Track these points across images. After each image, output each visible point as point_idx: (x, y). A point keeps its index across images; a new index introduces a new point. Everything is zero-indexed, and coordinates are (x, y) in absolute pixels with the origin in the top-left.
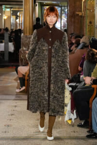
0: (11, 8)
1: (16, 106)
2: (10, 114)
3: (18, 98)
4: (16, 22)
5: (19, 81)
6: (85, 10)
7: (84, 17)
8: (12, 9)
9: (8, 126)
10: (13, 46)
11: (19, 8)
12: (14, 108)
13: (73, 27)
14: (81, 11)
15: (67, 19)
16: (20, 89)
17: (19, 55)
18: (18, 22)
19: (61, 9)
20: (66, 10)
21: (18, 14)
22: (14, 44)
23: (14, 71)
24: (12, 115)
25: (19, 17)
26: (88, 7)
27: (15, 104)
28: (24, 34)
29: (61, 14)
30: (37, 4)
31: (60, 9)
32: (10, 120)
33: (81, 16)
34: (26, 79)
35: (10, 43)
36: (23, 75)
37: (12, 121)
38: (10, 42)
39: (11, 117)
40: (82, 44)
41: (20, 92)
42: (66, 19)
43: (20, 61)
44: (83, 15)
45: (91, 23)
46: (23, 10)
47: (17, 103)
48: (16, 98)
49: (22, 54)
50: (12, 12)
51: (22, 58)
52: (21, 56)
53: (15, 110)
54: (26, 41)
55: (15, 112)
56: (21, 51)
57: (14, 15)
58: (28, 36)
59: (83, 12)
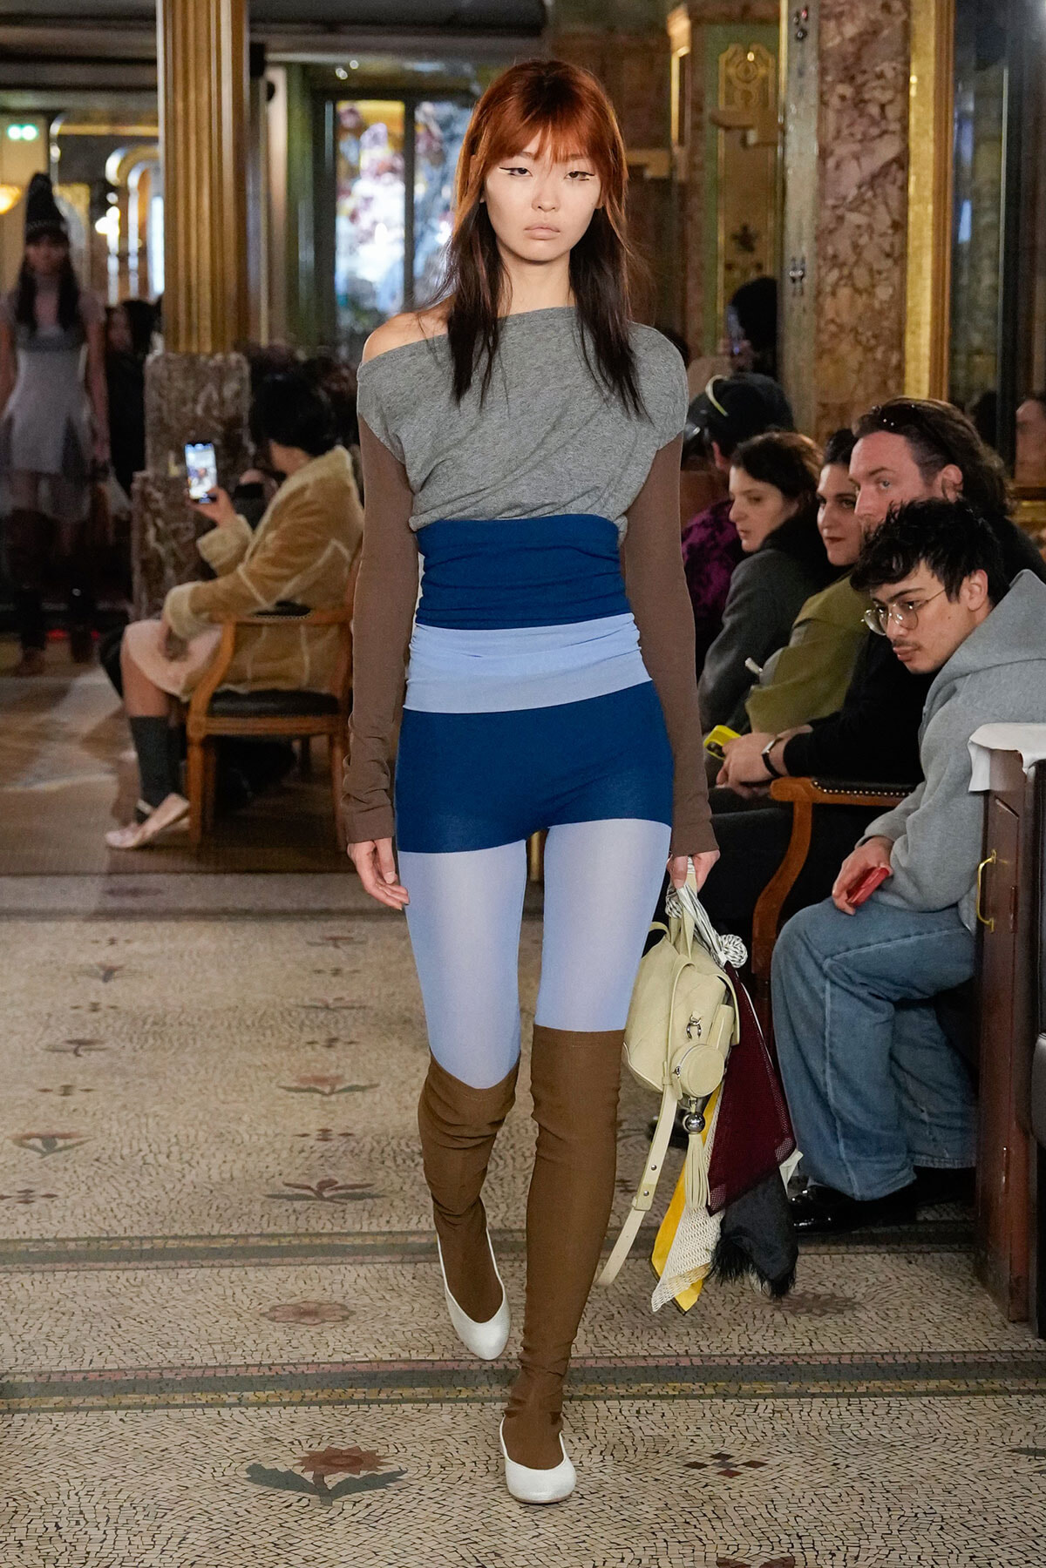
0: (49, 116)
1: (109, 973)
2: (59, 1035)
3: (129, 903)
4: (96, 243)
5: (131, 755)
6: (697, 126)
7: (686, 190)
8: (56, 128)
9: (49, 1141)
11: (115, 119)
12: (98, 991)
14: (659, 141)
16: (142, 818)
18: (113, 243)
21: (113, 165)
24: (79, 1045)
25: (122, 191)
26: (718, 104)
27: (106, 955)
28: (173, 342)
30: (278, 77)
32: (67, 1090)
33: (663, 186)
34: (195, 734)
36: (171, 698)
37: (77, 1098)
39: (70, 1062)
41: (145, 847)
43: (137, 578)
44: (681, 174)
45: (745, 240)
46: (160, 131)
47: (121, 943)
48: (113, 903)
49: (157, 513)
50: (56, 152)
51: (156, 551)
52: (144, 530)
53: (102, 1006)
54: (189, 406)
55: (104, 1025)
56: (150, 489)
57: (79, 180)
58: (203, 358)
59: (676, 150)
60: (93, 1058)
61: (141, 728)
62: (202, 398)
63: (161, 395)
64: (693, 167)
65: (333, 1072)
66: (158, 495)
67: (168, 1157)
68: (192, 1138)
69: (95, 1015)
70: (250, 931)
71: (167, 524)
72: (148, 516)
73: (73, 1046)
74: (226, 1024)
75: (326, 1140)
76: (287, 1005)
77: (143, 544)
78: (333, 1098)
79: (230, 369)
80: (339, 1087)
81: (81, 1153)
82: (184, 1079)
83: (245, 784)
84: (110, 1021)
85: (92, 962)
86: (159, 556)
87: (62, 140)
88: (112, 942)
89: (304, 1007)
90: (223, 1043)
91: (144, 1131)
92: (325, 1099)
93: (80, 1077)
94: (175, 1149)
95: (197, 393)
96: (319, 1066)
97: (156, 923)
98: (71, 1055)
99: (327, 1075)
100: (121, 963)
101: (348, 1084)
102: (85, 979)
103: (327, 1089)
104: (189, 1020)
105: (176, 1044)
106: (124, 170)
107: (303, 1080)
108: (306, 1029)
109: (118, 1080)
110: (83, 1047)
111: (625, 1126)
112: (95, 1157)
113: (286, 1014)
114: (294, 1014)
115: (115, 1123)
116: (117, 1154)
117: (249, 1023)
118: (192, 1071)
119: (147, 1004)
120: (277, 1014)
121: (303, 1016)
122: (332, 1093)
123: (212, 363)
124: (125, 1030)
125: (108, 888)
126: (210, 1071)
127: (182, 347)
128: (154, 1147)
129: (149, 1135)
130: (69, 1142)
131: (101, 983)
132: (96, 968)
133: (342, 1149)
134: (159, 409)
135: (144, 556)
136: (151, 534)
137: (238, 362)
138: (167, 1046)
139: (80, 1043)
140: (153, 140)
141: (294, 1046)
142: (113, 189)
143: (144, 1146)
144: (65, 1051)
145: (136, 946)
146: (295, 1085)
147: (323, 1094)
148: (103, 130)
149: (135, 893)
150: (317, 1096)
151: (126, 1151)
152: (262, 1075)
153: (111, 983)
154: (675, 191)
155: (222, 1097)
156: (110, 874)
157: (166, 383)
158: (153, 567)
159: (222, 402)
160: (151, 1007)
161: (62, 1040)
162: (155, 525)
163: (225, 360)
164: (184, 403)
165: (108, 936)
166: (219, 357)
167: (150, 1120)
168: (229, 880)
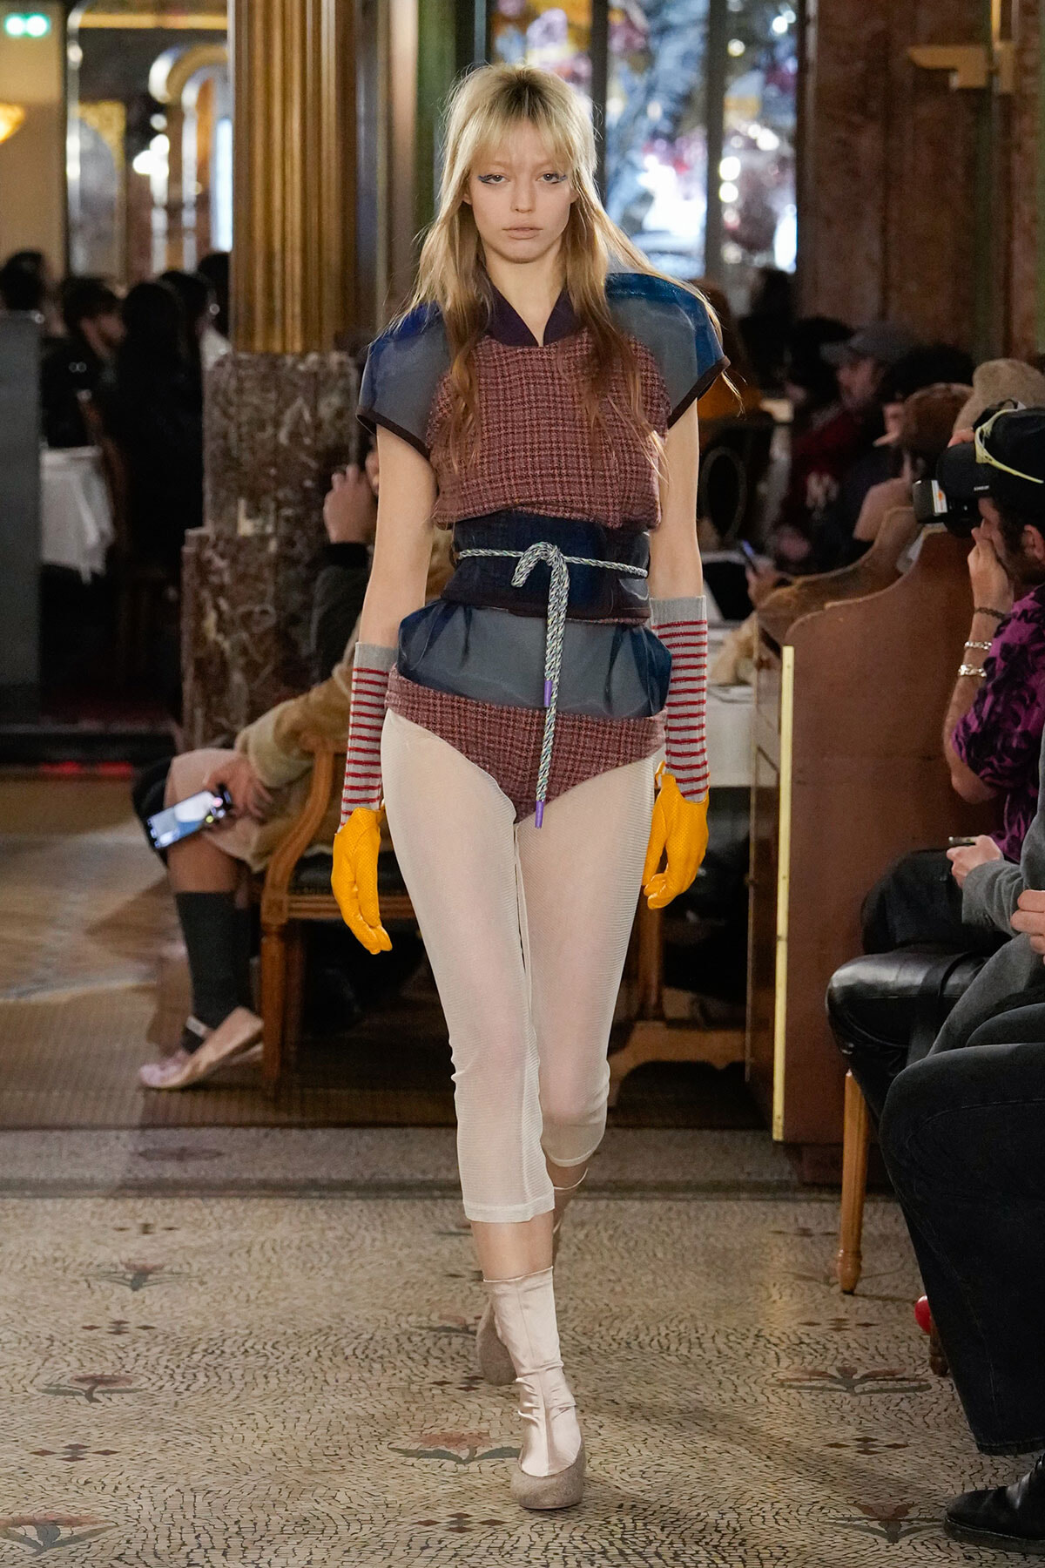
1: (140, 1276)
2: (67, 1369)
3: (171, 1170)
4: (136, 187)
5: (178, 950)
6: (1028, 10)
7: (1012, 106)
8: (77, 20)
9: (49, 1529)
10: (98, 489)
12: (121, 1301)
13: (868, 243)
14: (973, 32)
15: (798, 139)
16: (193, 1043)
18: (159, 190)
20: (782, 24)
21: (159, 74)
22: (104, 468)
24: (95, 1385)
25: (173, 112)
27: (137, 1249)
29: (716, 69)
32: (75, 1453)
33: (978, 98)
34: (272, 919)
35: (52, 459)
37: (92, 1464)
38: (57, 443)
39: (81, 1410)
41: (193, 1087)
42: (772, 143)
43: (189, 686)
44: (1005, 84)
46: (228, 22)
47: (158, 1232)
48: (147, 1171)
49: (220, 590)
50: (75, 54)
51: (216, 644)
52: (200, 614)
53: (131, 1327)
54: (270, 430)
55: (133, 1354)
56: (209, 553)
57: (109, 96)
58: (289, 360)
59: (998, 46)
60: (115, 1405)
61: (193, 908)
62: (288, 417)
63: (225, 414)
64: (1022, 70)
65: (473, 1427)
66: (220, 563)
67: (224, 1554)
68: (261, 1525)
69: (120, 1340)
70: (355, 1210)
71: (233, 606)
72: (206, 594)
73: (86, 1387)
74: (314, 1353)
75: (461, 1530)
76: (404, 1326)
77: (199, 638)
78: (473, 1466)
79: (329, 375)
80: (481, 1451)
81: (95, 1547)
82: (250, 1436)
83: (350, 994)
84: (142, 1349)
85: (115, 1259)
86: (222, 653)
87: (85, 35)
88: (146, 1229)
89: (431, 1329)
90: (310, 1382)
91: (189, 1516)
92: (461, 1467)
93: (95, 1433)
94: (235, 1542)
95: (281, 412)
96: (453, 1418)
97: (213, 1201)
98: (82, 1399)
99: (464, 1431)
100: (158, 1262)
101: (496, 1446)
102: (105, 1284)
103: (464, 1454)
104: (258, 1347)
105: (239, 1385)
106: (176, 81)
107: (430, 1439)
108: (433, 1362)
109: (151, 1438)
110: (100, 1388)
111: (913, 1513)
112: (116, 1554)
113: (403, 1339)
114: (416, 1339)
115: (146, 1503)
116: (149, 1549)
117: (348, 1351)
118: (262, 1424)
119: (198, 1322)
120: (390, 1340)
121: (429, 1343)
122: (470, 1459)
123: (301, 367)
124: (163, 1362)
125: (141, 1149)
126: (290, 1425)
127: (259, 344)
128: (204, 1539)
129: (198, 1522)
130: (77, 1530)
131: (128, 1290)
132: (122, 1268)
133: (485, 1545)
134: (225, 437)
135: (201, 653)
136: (211, 620)
137: (341, 364)
138: (226, 1387)
139: (97, 1381)
140: (218, 36)
141: (415, 1388)
142: (157, 107)
143: (190, 1538)
144: (74, 1394)
145: (180, 1235)
146: (415, 1446)
147: (459, 1460)
148: (145, 21)
149: (181, 1155)
150: (449, 1464)
151: (162, 1545)
152: (365, 1430)
153: (144, 1291)
154: (996, 106)
155: (306, 1464)
156: (143, 1127)
157: (235, 398)
158: (213, 670)
159: (318, 425)
160: (202, 1329)
161: (68, 1377)
162: (217, 607)
163: (322, 364)
164: (262, 427)
165: (140, 1221)
166: (313, 357)
167: (199, 1498)
168: (321, 1136)
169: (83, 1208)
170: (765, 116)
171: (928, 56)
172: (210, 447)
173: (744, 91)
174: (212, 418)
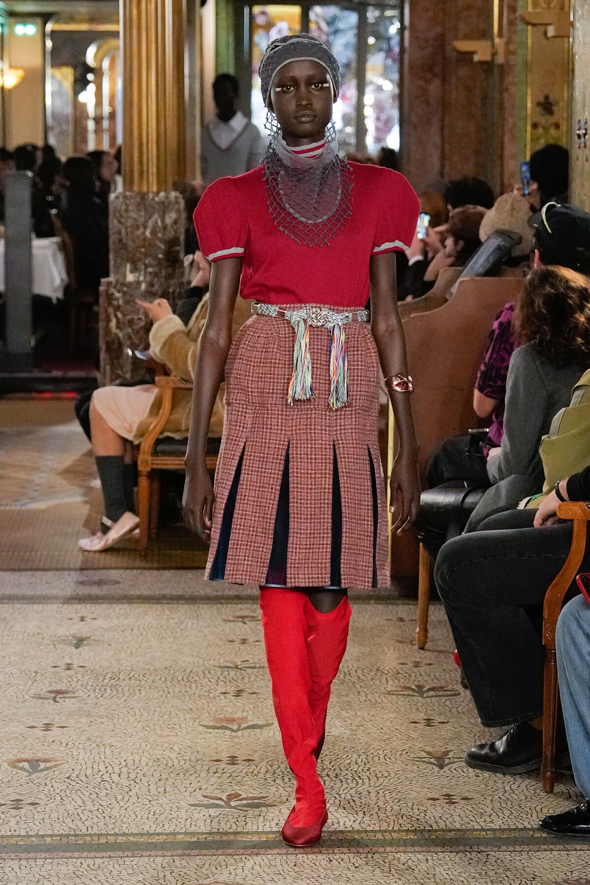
0: (46, 17)
1: (79, 642)
2: (43, 687)
3: (95, 590)
4: (79, 110)
6: (511, 23)
7: (504, 70)
8: (49, 27)
9: (34, 764)
10: (60, 257)
11: (92, 20)
12: (70, 654)
13: (435, 137)
14: (485, 34)
15: (401, 85)
16: (105, 530)
17: (96, 317)
18: (91, 110)
19: (362, 19)
20: (394, 29)
21: (91, 53)
22: (63, 247)
23: (65, 421)
24: (57, 694)
25: (97, 72)
26: (527, 7)
27: (78, 629)
28: (129, 183)
29: (362, 51)
31: (352, 18)
32: (47, 727)
33: (488, 66)
34: (143, 468)
35: (37, 243)
36: (126, 442)
37: (55, 732)
38: (41, 235)
39: (50, 706)
40: (495, 242)
41: (107, 550)
42: (389, 87)
43: (103, 355)
44: (500, 59)
45: (547, 106)
46: (120, 28)
47: (88, 620)
48: (83, 591)
49: (118, 308)
50: (49, 44)
51: (116, 334)
52: (108, 320)
53: (75, 666)
54: (142, 230)
55: (75, 680)
56: (112, 290)
57: (66, 64)
58: (151, 196)
59: (497, 40)
60: (67, 704)
61: (105, 464)
62: (150, 224)
63: (120, 223)
64: (509, 52)
65: (239, 714)
66: (118, 295)
67: (119, 776)
68: (137, 762)
69: (69, 673)
71: (124, 316)
72: (111, 310)
73: (53, 695)
74: (163, 679)
75: (233, 764)
76: (207, 665)
77: (108, 331)
78: (240, 733)
79: (170, 203)
80: (244, 726)
81: (57, 772)
82: (132, 719)
84: (80, 677)
85: (67, 633)
86: (119, 338)
87: (54, 34)
88: (82, 619)
89: (220, 667)
90: (161, 693)
91: (102, 757)
92: (234, 734)
93: (57, 717)
94: (124, 770)
95: (147, 221)
96: (229, 710)
98: (51, 701)
99: (235, 716)
100: (88, 635)
101: (250, 723)
102: (62, 646)
103: (235, 727)
104: (136, 676)
105: (127, 694)
106: (99, 57)
107: (219, 720)
108: (221, 683)
109: (84, 720)
110: (60, 696)
111: (451, 755)
112: (67, 776)
113: (206, 672)
114: (212, 672)
115: (81, 751)
116: (83, 773)
117: (180, 678)
118: (138, 713)
119: (107, 664)
120: (200, 672)
121: (219, 673)
122: (238, 730)
123: (156, 199)
124: (90, 683)
125: (80, 580)
126: (151, 713)
127: (136, 187)
128: (110, 769)
129: (106, 760)
130: (48, 764)
131: (74, 649)
132: (71, 638)
133: (245, 771)
134: (119, 232)
135: (108, 339)
136: (113, 323)
137: (176, 198)
138: (120, 695)
139: (58, 692)
140: (116, 35)
141: (211, 695)
142: (91, 70)
143: (102, 768)
144: (46, 699)
145: (99, 622)
146: (212, 723)
147: (232, 730)
148: (84, 27)
149: (100, 583)
150: (228, 732)
151: (89, 772)
152: (188, 716)
153: (81, 649)
154: (496, 70)
155: (159, 732)
156: (81, 569)
157: (124, 214)
158: (115, 347)
159: (165, 228)
160: (109, 667)
161: (45, 690)
162: (116, 316)
163: (167, 197)
164: (138, 229)
165: (80, 615)
166: (162, 194)
167: (107, 749)
169: (52, 608)
170: (385, 74)
171: (463, 46)
172: (113, 238)
173: (376, 62)
174: (113, 223)
